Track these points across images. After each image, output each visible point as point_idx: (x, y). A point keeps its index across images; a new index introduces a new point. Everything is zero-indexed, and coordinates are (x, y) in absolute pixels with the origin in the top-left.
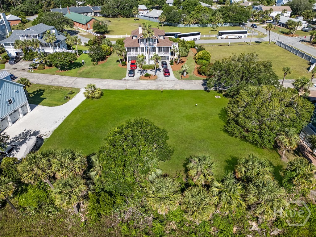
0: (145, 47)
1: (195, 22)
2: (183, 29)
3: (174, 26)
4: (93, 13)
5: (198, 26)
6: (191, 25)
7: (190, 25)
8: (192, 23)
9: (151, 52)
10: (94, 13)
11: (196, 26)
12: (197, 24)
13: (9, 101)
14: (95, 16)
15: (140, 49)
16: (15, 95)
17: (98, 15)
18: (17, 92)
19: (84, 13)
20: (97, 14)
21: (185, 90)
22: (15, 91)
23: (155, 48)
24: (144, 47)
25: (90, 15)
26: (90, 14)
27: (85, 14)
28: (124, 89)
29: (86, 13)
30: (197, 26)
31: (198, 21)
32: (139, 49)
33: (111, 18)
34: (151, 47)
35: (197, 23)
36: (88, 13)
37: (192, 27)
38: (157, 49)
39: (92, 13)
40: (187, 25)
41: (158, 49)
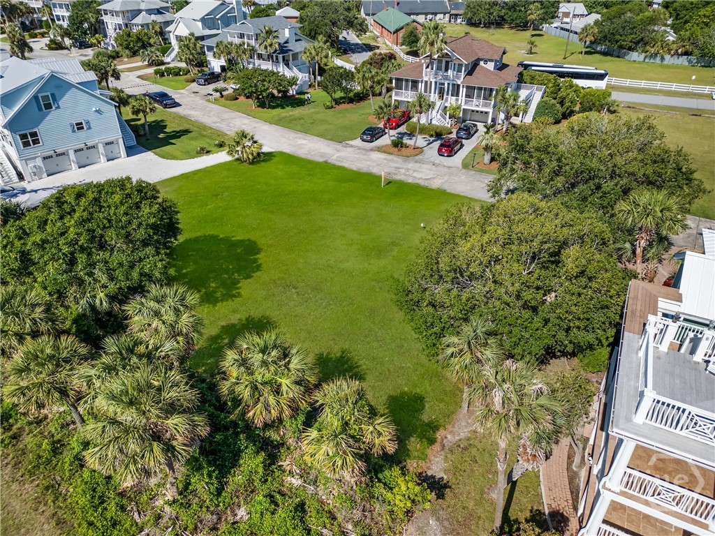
0: (436, 83)
1: (680, 51)
2: (642, 66)
3: (618, 57)
4: (447, 15)
5: (690, 62)
6: (667, 57)
7: (663, 58)
8: (672, 52)
9: (448, 94)
10: (451, 15)
11: (683, 61)
12: (686, 57)
13: (77, 124)
14: (450, 22)
15: (423, 84)
16: (92, 118)
17: (459, 21)
18: (98, 111)
19: (426, 14)
20: (456, 19)
21: (448, 191)
22: (94, 109)
23: (458, 86)
24: (433, 81)
25: (440, 19)
26: (440, 16)
27: (430, 17)
28: (321, 160)
29: (432, 14)
30: (687, 64)
31: (689, 48)
32: (420, 84)
33: (482, 27)
34: (449, 84)
35: (686, 53)
36: (435, 14)
37: (671, 63)
38: (463, 91)
39: (445, 14)
40: (654, 56)
41: (465, 89)
